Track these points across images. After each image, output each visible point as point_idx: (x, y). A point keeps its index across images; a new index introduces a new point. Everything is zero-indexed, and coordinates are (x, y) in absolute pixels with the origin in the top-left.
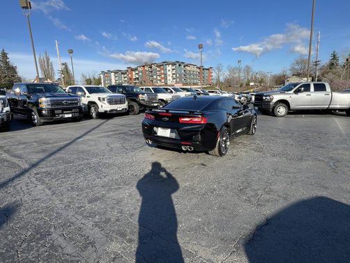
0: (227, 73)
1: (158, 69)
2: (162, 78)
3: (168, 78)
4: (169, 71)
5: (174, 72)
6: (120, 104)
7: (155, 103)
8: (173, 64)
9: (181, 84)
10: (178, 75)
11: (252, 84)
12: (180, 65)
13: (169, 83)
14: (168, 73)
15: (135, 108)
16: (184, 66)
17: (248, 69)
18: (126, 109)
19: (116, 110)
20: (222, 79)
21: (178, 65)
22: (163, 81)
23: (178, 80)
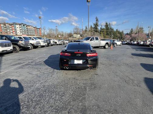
0: (48, 31)
1: (10, 26)
2: (14, 32)
3: (18, 31)
4: (18, 28)
5: (21, 28)
6: (8, 46)
7: (29, 45)
8: (20, 25)
9: (26, 35)
10: (23, 30)
11: (59, 36)
12: (24, 25)
13: (18, 34)
14: (17, 29)
15: (17, 48)
16: (27, 26)
17: (57, 30)
18: (12, 49)
19: (6, 51)
20: (46, 33)
21: (23, 25)
22: (14, 33)
23: (24, 33)
